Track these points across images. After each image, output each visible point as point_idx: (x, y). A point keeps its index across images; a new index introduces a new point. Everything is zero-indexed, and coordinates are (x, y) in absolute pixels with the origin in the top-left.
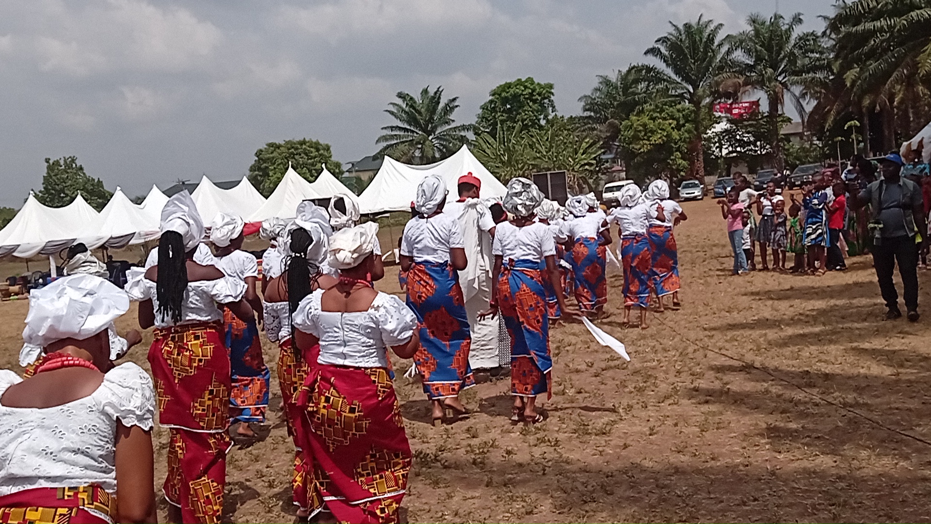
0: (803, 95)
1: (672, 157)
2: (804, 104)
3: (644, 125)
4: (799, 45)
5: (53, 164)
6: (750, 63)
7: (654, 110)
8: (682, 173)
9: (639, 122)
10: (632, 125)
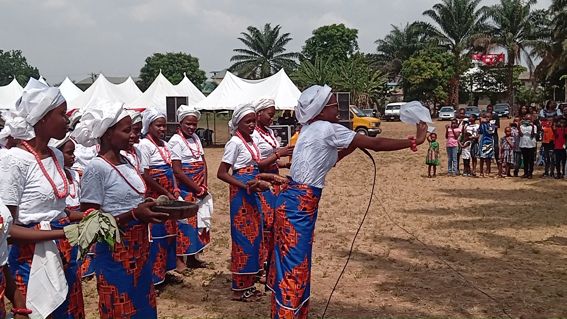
0: (533, 54)
1: (436, 89)
2: (533, 60)
3: (419, 65)
4: (533, 18)
5: (5, 54)
6: (497, 27)
7: (426, 55)
8: (443, 101)
9: (415, 62)
10: (411, 64)
